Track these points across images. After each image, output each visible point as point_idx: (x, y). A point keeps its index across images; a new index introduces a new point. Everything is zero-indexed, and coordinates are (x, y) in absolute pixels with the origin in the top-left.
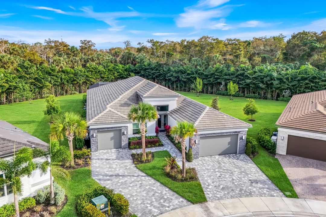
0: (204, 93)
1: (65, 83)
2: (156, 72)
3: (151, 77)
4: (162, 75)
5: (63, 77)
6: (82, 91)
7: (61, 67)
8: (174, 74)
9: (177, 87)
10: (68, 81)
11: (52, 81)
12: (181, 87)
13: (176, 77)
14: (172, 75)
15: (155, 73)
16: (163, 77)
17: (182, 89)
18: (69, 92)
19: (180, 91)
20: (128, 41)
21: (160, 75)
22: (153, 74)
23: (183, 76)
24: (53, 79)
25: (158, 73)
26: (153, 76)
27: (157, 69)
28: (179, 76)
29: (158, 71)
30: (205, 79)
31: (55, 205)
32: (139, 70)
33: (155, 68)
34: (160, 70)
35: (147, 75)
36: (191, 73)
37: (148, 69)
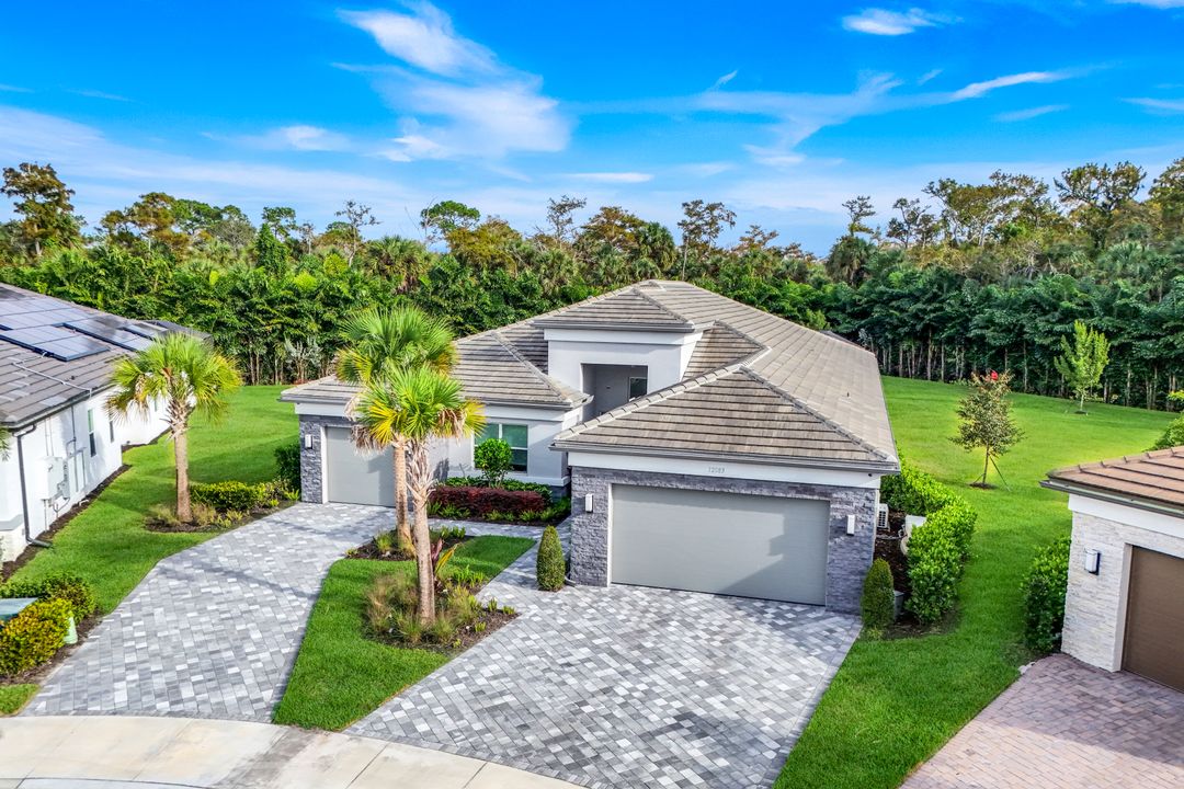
0: (1145, 407)
2: (929, 308)
3: (906, 329)
4: (951, 319)
8: (1000, 316)
12: (1034, 377)
13: (1008, 330)
15: (924, 311)
16: (953, 327)
17: (1042, 384)
19: (1034, 393)
20: (862, 199)
21: (944, 320)
22: (915, 316)
23: (1041, 325)
25: (934, 311)
26: (913, 325)
27: (935, 297)
28: (1023, 326)
29: (937, 305)
30: (1149, 337)
32: (866, 303)
33: (924, 292)
34: (943, 301)
35: (895, 322)
36: (1080, 308)
37: (899, 297)
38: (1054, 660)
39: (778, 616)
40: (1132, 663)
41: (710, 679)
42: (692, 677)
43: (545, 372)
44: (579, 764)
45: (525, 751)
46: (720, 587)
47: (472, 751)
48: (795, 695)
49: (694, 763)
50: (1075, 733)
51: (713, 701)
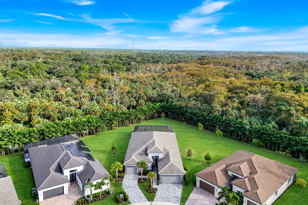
1: (124, 120)
2: (179, 111)
4: (182, 113)
5: (123, 116)
6: (133, 123)
7: (123, 111)
9: (192, 122)
10: (125, 119)
11: (117, 120)
14: (188, 115)
18: (126, 124)
24: (118, 119)
25: (180, 112)
31: (110, 194)
33: (178, 108)
37: (174, 108)
38: (196, 187)
39: (177, 185)
40: (200, 187)
41: (174, 193)
42: (173, 193)
43: (148, 157)
44: (169, 201)
45: (166, 201)
46: (172, 183)
47: (162, 201)
48: (180, 193)
49: (176, 200)
50: (196, 194)
51: (175, 195)
